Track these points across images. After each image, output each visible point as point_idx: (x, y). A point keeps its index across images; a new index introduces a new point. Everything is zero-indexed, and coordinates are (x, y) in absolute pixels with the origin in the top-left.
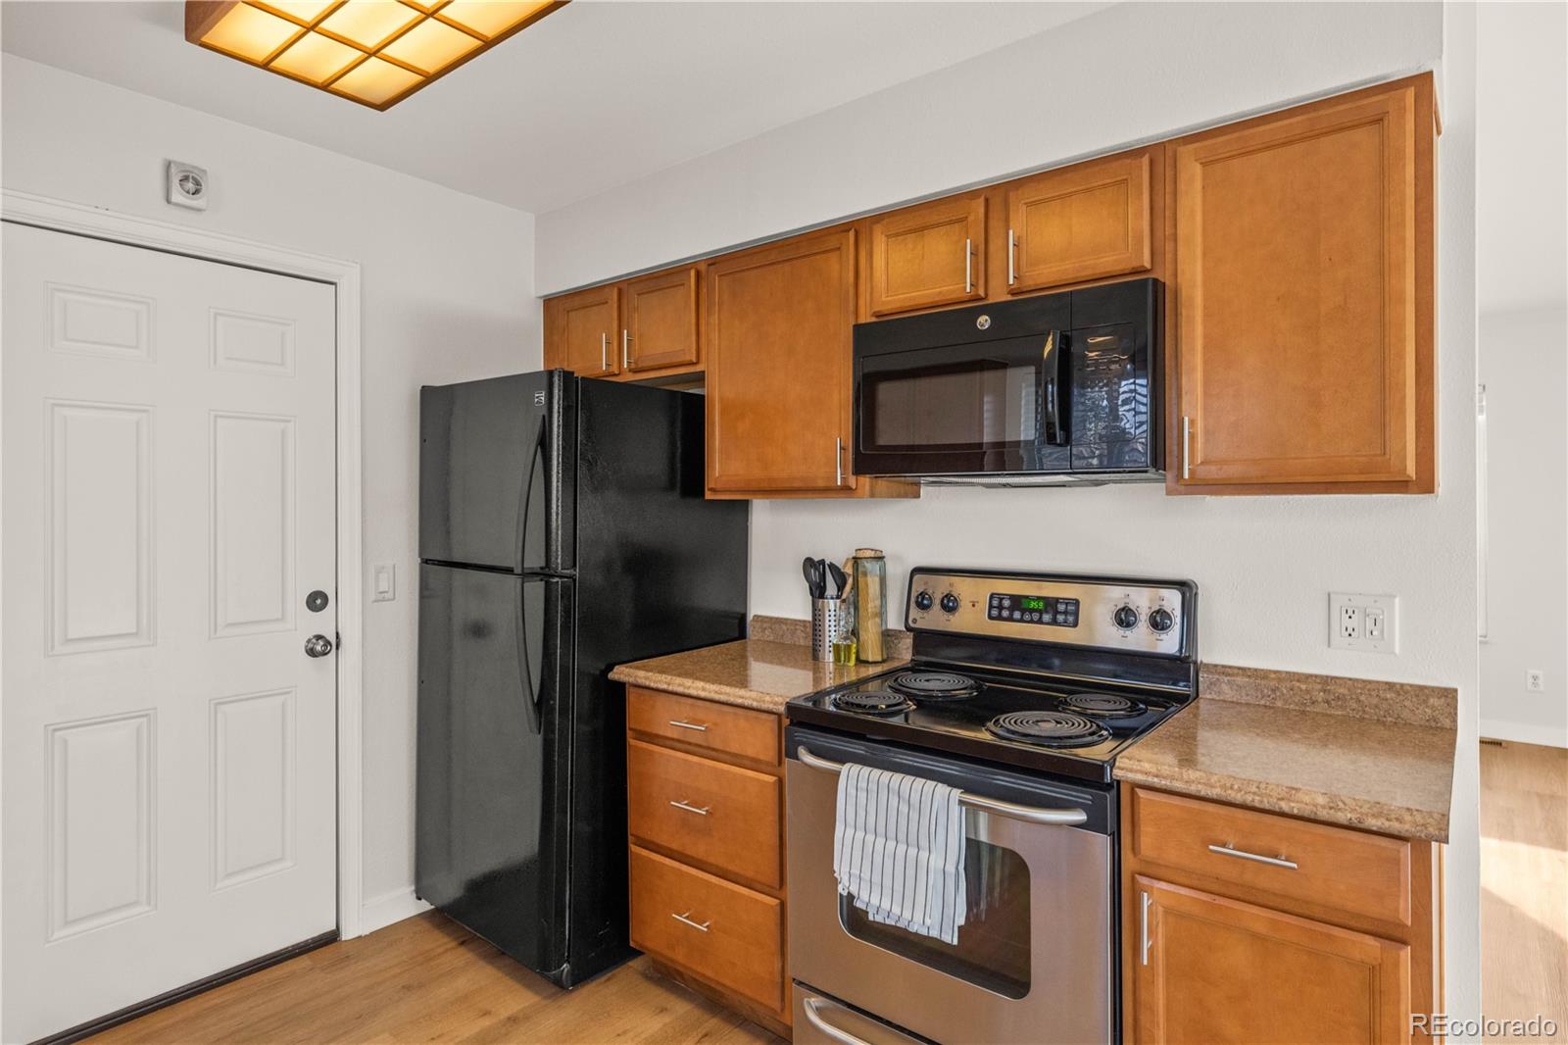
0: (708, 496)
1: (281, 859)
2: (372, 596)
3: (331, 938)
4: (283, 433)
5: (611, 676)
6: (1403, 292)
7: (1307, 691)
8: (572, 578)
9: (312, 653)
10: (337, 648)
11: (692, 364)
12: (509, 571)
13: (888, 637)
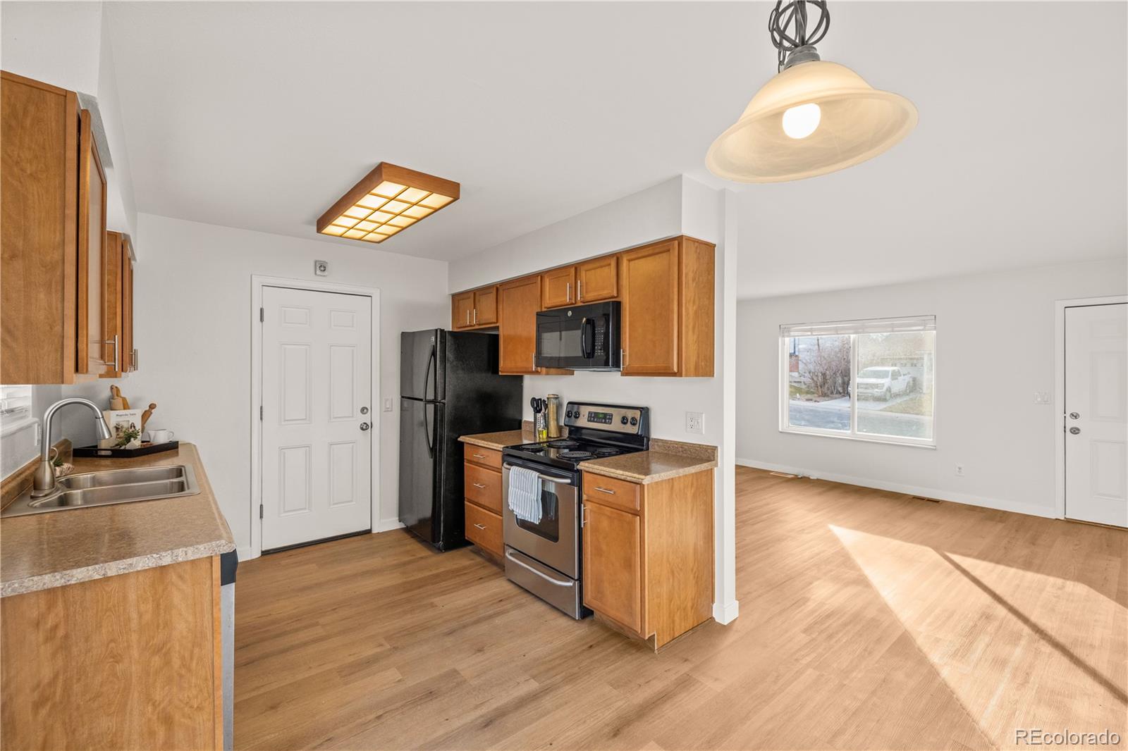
0: (500, 374)
1: (352, 501)
2: (384, 409)
3: (369, 532)
4: (353, 350)
5: (459, 439)
6: (673, 310)
7: (677, 448)
8: (444, 404)
9: (362, 429)
10: (371, 427)
11: (494, 323)
12: (421, 400)
13: (560, 429)
